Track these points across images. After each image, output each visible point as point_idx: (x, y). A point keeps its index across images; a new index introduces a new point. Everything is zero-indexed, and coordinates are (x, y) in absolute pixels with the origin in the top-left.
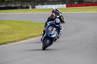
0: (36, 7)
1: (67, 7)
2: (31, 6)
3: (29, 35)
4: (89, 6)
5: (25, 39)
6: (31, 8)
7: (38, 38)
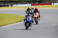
0: (13, 5)
1: (32, 5)
2: (10, 5)
3: (9, 22)
4: (45, 5)
5: (7, 25)
6: (10, 6)
7: (14, 24)
